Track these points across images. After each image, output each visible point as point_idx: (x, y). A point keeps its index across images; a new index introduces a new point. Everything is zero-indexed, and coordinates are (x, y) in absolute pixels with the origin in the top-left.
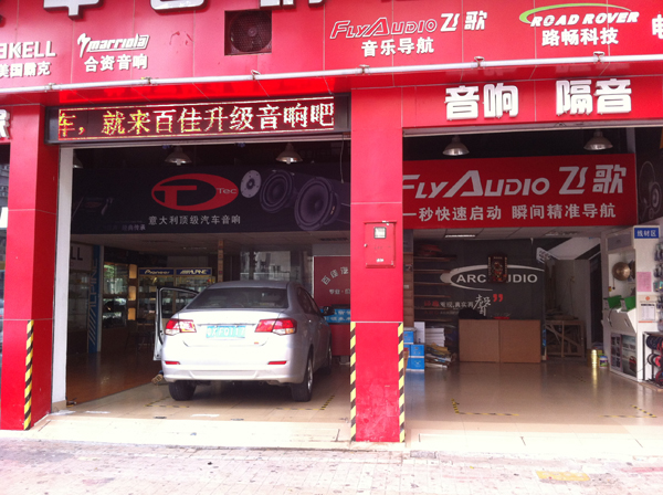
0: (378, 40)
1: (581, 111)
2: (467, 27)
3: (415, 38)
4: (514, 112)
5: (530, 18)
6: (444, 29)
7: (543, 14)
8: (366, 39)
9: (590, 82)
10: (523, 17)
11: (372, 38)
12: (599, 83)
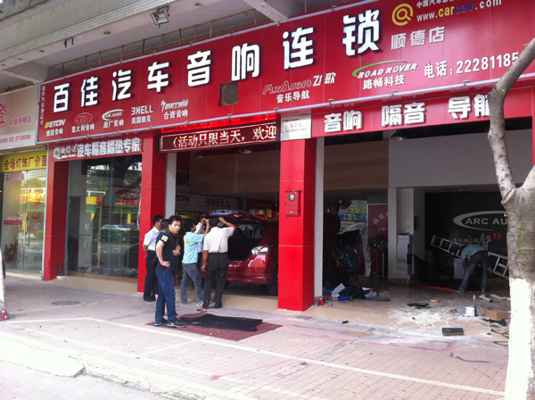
0: (284, 93)
1: (395, 124)
2: (326, 82)
3: (301, 91)
4: (359, 127)
5: (358, 74)
6: (315, 85)
7: (364, 71)
8: (278, 94)
9: (400, 106)
10: (354, 74)
11: (281, 93)
12: (406, 106)
